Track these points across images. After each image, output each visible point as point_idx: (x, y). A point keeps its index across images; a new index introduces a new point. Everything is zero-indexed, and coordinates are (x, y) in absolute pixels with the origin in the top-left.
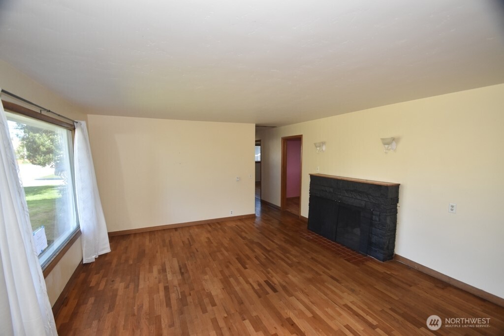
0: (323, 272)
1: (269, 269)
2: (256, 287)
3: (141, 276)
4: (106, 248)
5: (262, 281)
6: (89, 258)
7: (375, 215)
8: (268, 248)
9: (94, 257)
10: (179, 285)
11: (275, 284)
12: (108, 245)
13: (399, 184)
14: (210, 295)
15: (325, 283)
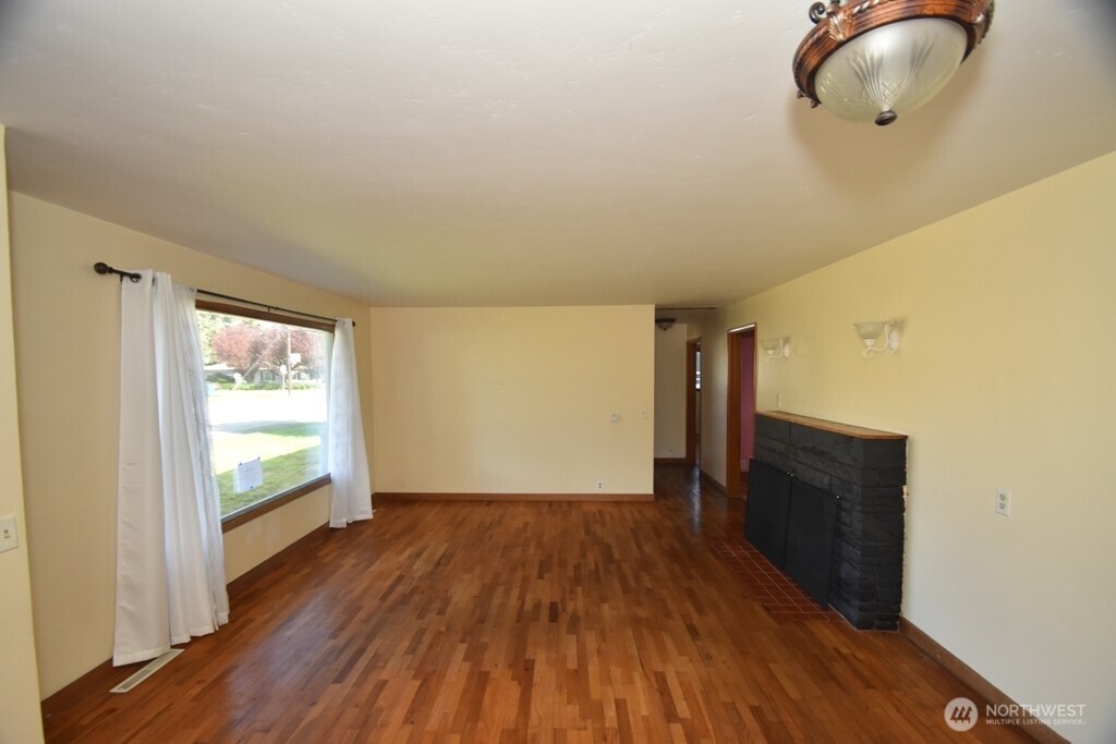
0: (682, 616)
1: (580, 589)
2: (528, 606)
3: (383, 557)
4: (366, 512)
5: (546, 601)
6: (339, 522)
7: (845, 511)
8: (617, 556)
9: (345, 520)
10: (421, 578)
11: (564, 610)
12: (369, 507)
13: (906, 437)
14: (447, 602)
15: (663, 633)
